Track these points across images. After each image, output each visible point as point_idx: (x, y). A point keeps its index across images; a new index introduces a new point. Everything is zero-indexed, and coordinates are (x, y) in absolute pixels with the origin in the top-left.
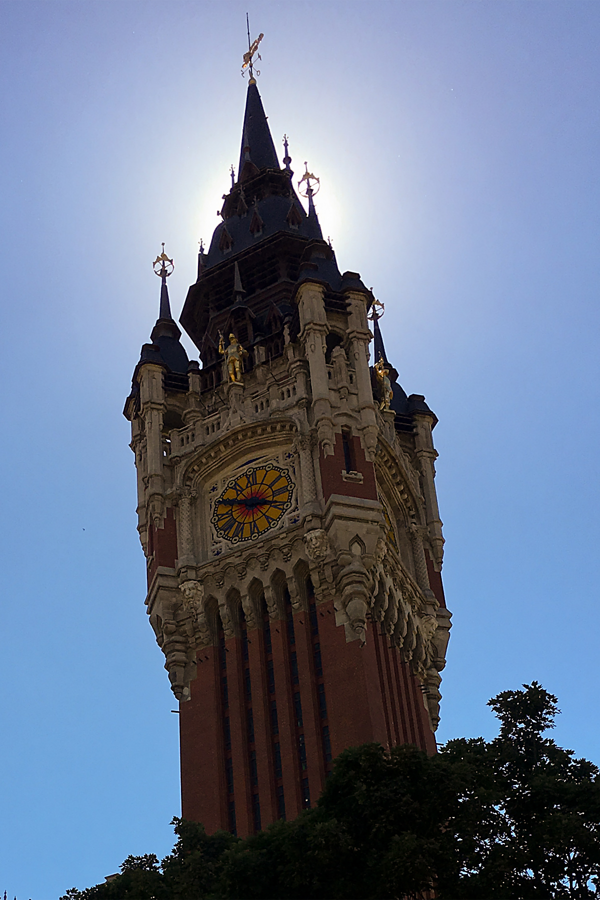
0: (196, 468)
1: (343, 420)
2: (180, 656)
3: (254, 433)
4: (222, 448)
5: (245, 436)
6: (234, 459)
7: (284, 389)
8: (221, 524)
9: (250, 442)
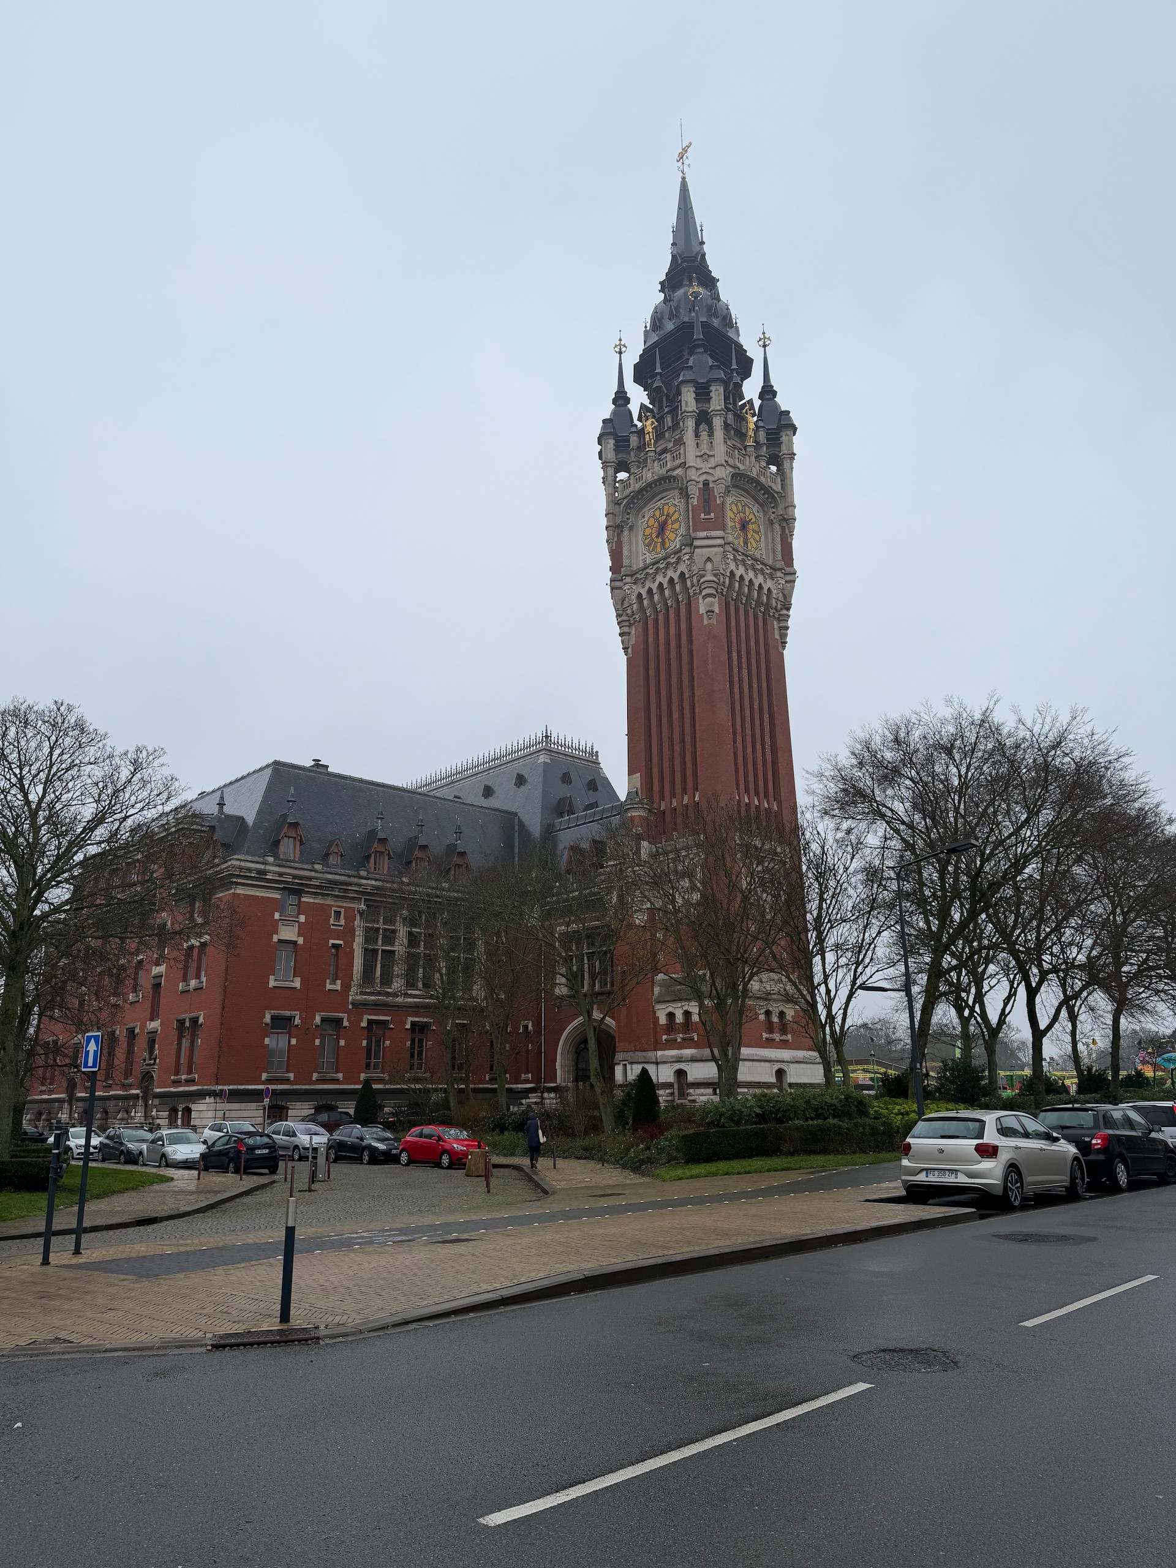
0: (631, 506)
1: (704, 477)
2: (626, 629)
3: (660, 484)
4: (645, 493)
5: (656, 485)
6: (653, 498)
7: (675, 454)
8: (646, 542)
9: (659, 489)
